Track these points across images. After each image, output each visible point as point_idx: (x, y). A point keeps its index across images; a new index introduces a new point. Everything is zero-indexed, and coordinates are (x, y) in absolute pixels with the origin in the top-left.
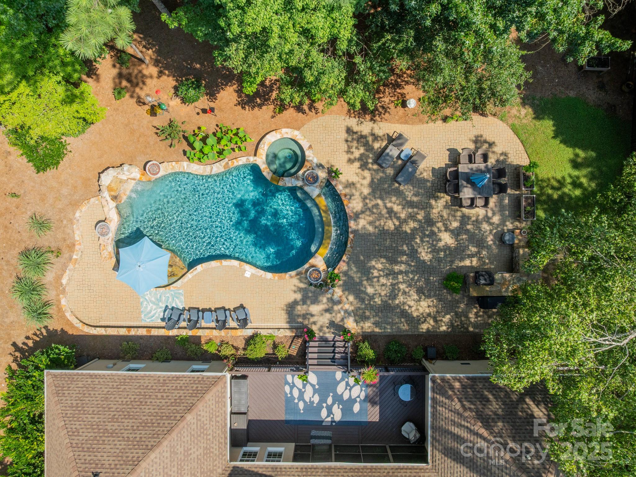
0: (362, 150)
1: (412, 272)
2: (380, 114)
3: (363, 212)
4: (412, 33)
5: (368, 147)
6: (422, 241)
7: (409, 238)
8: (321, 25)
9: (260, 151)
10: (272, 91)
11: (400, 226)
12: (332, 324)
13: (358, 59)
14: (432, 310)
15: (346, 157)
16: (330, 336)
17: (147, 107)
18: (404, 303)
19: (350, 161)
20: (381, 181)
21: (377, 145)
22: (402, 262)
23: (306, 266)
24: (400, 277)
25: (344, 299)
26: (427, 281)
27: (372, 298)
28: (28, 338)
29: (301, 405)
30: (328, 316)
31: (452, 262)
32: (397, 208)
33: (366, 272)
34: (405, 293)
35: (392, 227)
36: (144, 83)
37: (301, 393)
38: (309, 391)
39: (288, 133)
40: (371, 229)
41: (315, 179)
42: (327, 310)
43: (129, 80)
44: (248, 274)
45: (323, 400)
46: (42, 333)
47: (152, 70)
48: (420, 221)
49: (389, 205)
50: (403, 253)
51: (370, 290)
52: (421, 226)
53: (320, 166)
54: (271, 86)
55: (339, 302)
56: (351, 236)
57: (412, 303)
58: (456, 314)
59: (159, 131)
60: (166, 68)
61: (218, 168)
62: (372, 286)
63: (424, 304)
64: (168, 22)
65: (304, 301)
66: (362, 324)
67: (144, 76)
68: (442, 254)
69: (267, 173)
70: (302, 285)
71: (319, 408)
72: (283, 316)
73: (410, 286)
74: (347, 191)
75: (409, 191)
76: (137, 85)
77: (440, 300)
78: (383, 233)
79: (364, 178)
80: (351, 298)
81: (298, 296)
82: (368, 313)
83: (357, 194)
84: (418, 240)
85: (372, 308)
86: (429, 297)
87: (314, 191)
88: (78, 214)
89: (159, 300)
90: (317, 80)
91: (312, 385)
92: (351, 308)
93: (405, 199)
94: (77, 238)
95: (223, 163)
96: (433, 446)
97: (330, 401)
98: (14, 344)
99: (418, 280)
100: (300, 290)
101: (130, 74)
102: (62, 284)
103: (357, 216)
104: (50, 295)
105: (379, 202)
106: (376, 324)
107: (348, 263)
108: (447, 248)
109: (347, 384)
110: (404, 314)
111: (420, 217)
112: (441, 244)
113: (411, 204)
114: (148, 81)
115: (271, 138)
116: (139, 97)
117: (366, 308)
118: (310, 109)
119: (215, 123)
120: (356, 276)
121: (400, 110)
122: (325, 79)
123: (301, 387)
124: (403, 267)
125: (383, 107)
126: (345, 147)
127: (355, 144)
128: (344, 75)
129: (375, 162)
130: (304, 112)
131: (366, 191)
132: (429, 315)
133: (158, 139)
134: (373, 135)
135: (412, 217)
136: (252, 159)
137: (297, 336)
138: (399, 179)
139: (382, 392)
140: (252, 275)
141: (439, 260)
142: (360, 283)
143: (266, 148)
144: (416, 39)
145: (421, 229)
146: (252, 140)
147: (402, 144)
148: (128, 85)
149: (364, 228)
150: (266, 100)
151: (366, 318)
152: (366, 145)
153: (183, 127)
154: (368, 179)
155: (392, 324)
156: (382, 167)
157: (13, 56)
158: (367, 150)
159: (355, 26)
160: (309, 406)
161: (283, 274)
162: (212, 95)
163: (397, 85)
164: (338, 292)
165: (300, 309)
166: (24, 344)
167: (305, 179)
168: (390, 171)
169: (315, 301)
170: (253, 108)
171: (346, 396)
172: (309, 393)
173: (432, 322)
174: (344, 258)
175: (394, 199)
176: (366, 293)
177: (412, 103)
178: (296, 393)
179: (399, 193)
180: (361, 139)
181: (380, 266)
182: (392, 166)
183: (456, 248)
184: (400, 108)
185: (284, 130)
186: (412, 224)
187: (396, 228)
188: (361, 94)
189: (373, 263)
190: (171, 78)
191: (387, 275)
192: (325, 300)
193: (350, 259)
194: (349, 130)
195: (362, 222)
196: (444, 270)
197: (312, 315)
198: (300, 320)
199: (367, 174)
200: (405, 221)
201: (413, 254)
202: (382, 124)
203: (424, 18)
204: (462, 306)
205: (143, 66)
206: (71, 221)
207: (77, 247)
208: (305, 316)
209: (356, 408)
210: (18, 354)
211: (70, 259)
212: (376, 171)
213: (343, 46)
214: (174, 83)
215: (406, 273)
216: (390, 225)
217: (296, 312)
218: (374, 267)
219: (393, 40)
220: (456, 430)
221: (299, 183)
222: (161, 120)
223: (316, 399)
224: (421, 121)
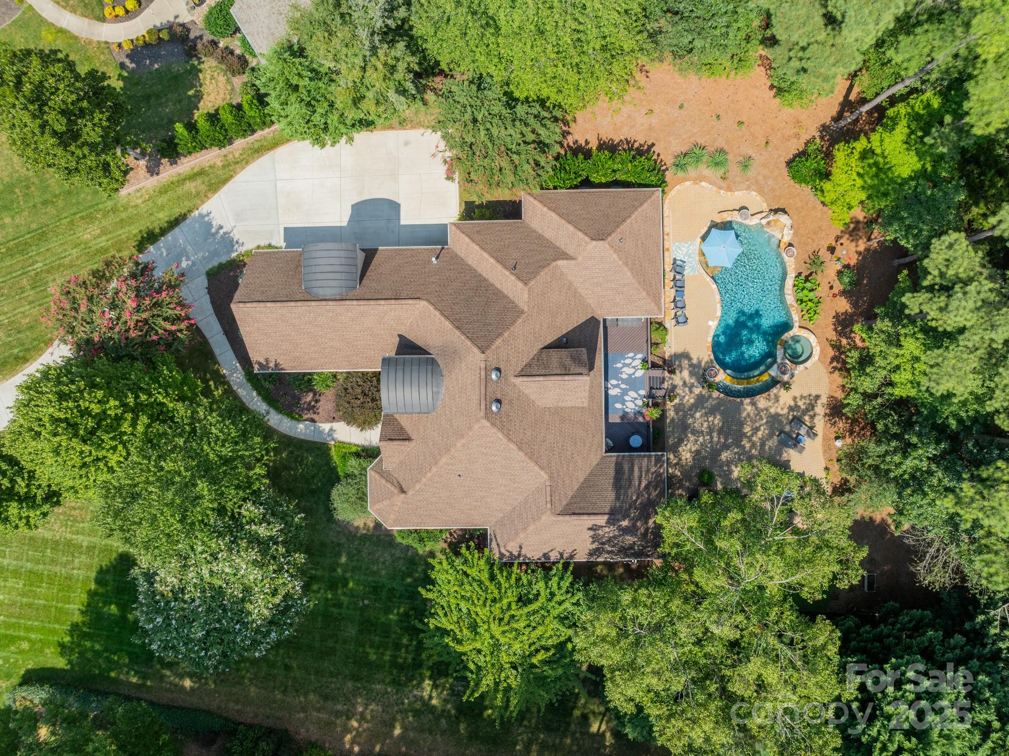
0: (803, 407)
1: (712, 446)
2: (830, 420)
3: (756, 408)
4: (899, 432)
5: (805, 412)
6: (735, 453)
7: (738, 443)
8: (903, 376)
9: (803, 330)
10: (847, 338)
11: (746, 437)
12: (674, 387)
13: (879, 400)
14: (684, 462)
15: (798, 395)
16: (665, 385)
17: (834, 244)
18: (688, 441)
19: (795, 399)
20: (780, 422)
21: (807, 418)
22: (719, 438)
23: (718, 367)
24: (708, 437)
25: (693, 395)
26: (705, 458)
27: (692, 416)
28: (659, 155)
29: (619, 365)
30: (681, 383)
31: (720, 476)
32: (760, 434)
33: (712, 411)
34: (696, 441)
35: (746, 431)
36: (852, 241)
37: (628, 365)
38: (630, 371)
39: (817, 351)
40: (744, 415)
41: (784, 373)
42: (685, 383)
43: (854, 229)
44: (710, 323)
45: (624, 381)
46: (662, 166)
47: (862, 246)
48: (750, 451)
49: (762, 428)
50: (726, 440)
51: (698, 415)
52: (746, 452)
53: (792, 376)
54: (850, 338)
55: (691, 392)
56: (738, 400)
57: (689, 446)
58: (681, 480)
59: (815, 254)
60: (863, 257)
61: (790, 299)
62: (701, 416)
63: (688, 455)
64: (902, 275)
65: (692, 365)
66: (673, 409)
67: (858, 240)
68: (726, 468)
69: (787, 336)
70: (703, 364)
71: (618, 379)
72: (680, 350)
73: (702, 445)
74: (773, 396)
75: (772, 443)
76: (851, 236)
77: (691, 467)
78: (741, 424)
79: (782, 409)
80: (692, 401)
81: (695, 361)
82: (681, 413)
83: (770, 404)
84: (736, 450)
85: (685, 416)
86: (694, 459)
87: (773, 372)
88: (754, 193)
89: (689, 257)
90: (867, 374)
91: (634, 374)
92: (685, 402)
93: (767, 440)
94: (736, 193)
95: (794, 303)
96: (618, 456)
97: (623, 386)
98: (653, 145)
99: (706, 451)
100: (700, 362)
101: (859, 230)
102: (701, 181)
103: (753, 404)
104: (692, 171)
105: (764, 421)
106: (673, 420)
107: (718, 398)
108: (731, 472)
109: (636, 399)
110: (680, 441)
111: (753, 451)
112: (733, 468)
113: (763, 445)
114: (854, 244)
115: (812, 339)
116: (841, 237)
117: (684, 412)
118: (833, 367)
119: (822, 295)
120: (708, 404)
121: (833, 436)
122: (868, 379)
123: (633, 365)
124: (715, 439)
125: (835, 422)
126: (805, 394)
127: (808, 402)
128: (869, 391)
129: (794, 417)
130: (831, 363)
131: (772, 411)
132: (680, 459)
133: (810, 253)
134: (815, 415)
135: (753, 445)
136: (797, 325)
137: (664, 360)
138: (782, 435)
139: (631, 424)
140: (710, 327)
141: (721, 466)
142: (703, 408)
143: (805, 335)
144: (895, 433)
145: (744, 452)
146: (810, 325)
147: (809, 436)
148: (851, 229)
149: (745, 409)
150: (840, 335)
151: (677, 412)
152: (807, 410)
153: (819, 272)
154: (781, 412)
155: (673, 432)
156: (791, 422)
157: (883, 185)
158: (803, 410)
159: (902, 397)
160: (619, 371)
161: (711, 349)
162: (844, 293)
163: (851, 432)
164: (697, 391)
165: (685, 363)
166: (654, 152)
167: (783, 365)
168: (787, 428)
169: (691, 374)
170: (834, 324)
171: (626, 398)
172: (629, 371)
173: (675, 461)
174: (722, 395)
175: (767, 432)
176: (695, 412)
177: (839, 443)
178: (628, 361)
179: (771, 435)
180: (811, 407)
181: (716, 422)
182: (791, 430)
183: (730, 479)
184: (834, 435)
185: (818, 348)
186: (748, 446)
187: (745, 434)
188: (855, 403)
189: (718, 417)
190: (856, 261)
191: (709, 427)
192: (692, 381)
193: (721, 399)
194: (818, 397)
195: (749, 408)
196: (713, 470)
197: (681, 372)
198: (677, 363)
199: (785, 411)
200: (750, 441)
201: (726, 447)
202: (822, 421)
203: (909, 434)
204: (687, 484)
205: (865, 240)
206: (748, 188)
207: (729, 193)
208: (680, 366)
209: (618, 406)
210: (646, 147)
211: (720, 188)
212: (787, 418)
213: (889, 390)
214: (852, 264)
215: (711, 442)
216: (747, 429)
217: (683, 360)
218: (715, 418)
219: (894, 420)
220: (636, 469)
221: (779, 360)
222: (824, 254)
223: (624, 376)
224: (825, 452)
